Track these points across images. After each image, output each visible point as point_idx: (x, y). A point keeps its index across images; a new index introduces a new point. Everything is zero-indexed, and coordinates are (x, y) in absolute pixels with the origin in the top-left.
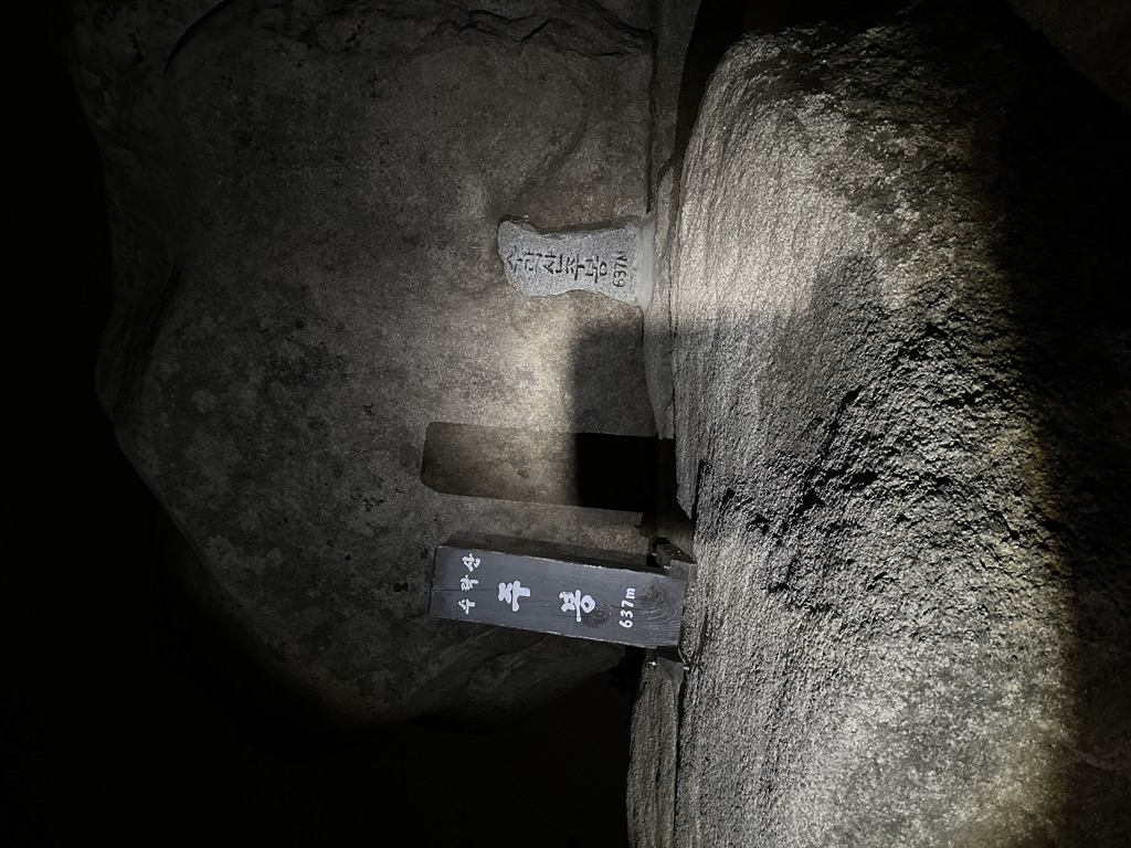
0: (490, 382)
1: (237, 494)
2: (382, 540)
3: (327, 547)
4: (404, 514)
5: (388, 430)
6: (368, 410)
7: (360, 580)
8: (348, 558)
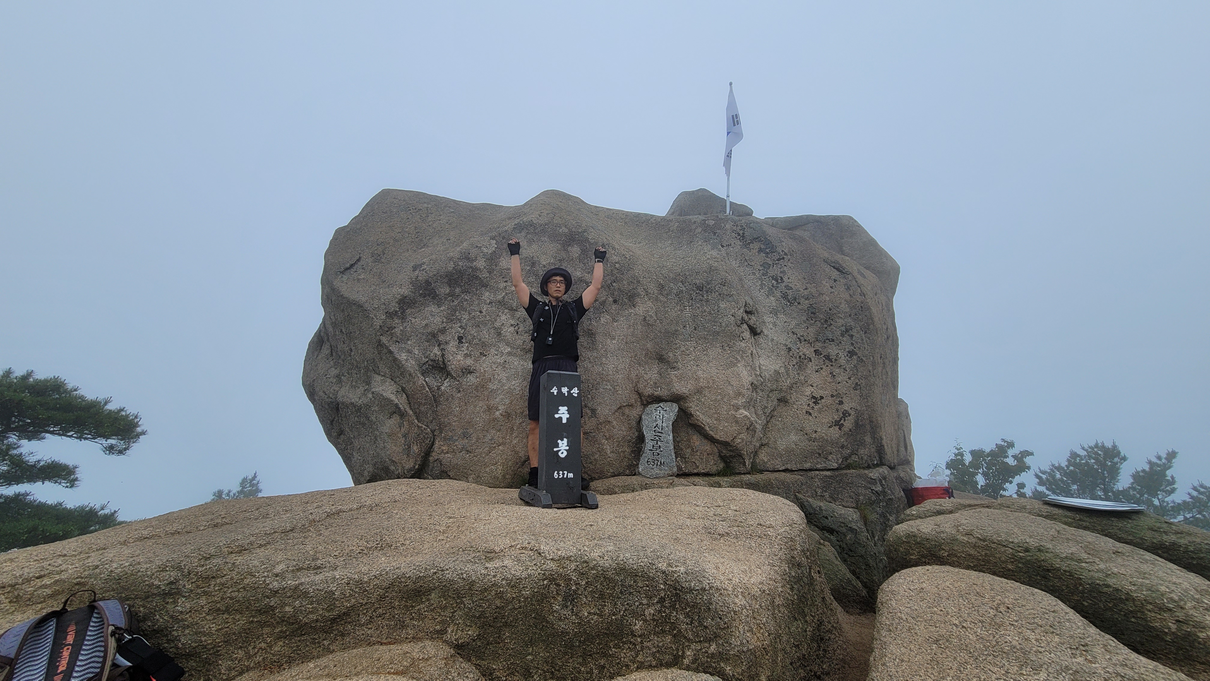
3: (488, 301)
7: (466, 317)
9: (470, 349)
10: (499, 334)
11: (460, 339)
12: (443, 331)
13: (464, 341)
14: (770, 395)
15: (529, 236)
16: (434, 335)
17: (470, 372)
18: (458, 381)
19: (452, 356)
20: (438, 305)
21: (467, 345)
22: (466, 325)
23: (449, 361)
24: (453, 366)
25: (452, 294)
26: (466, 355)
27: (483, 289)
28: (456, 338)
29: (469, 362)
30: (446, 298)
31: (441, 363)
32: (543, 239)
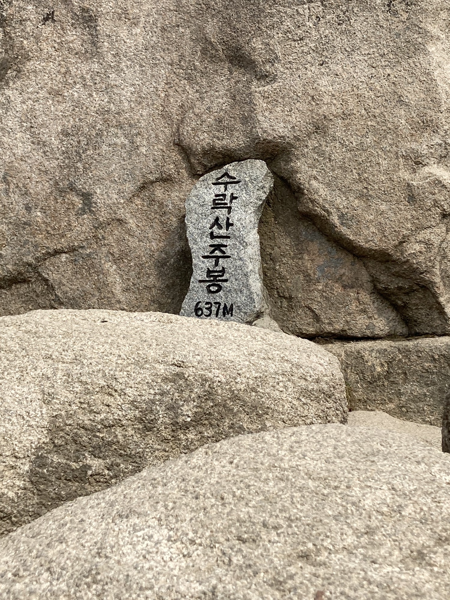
0: (80, 160)
5: (25, 42)
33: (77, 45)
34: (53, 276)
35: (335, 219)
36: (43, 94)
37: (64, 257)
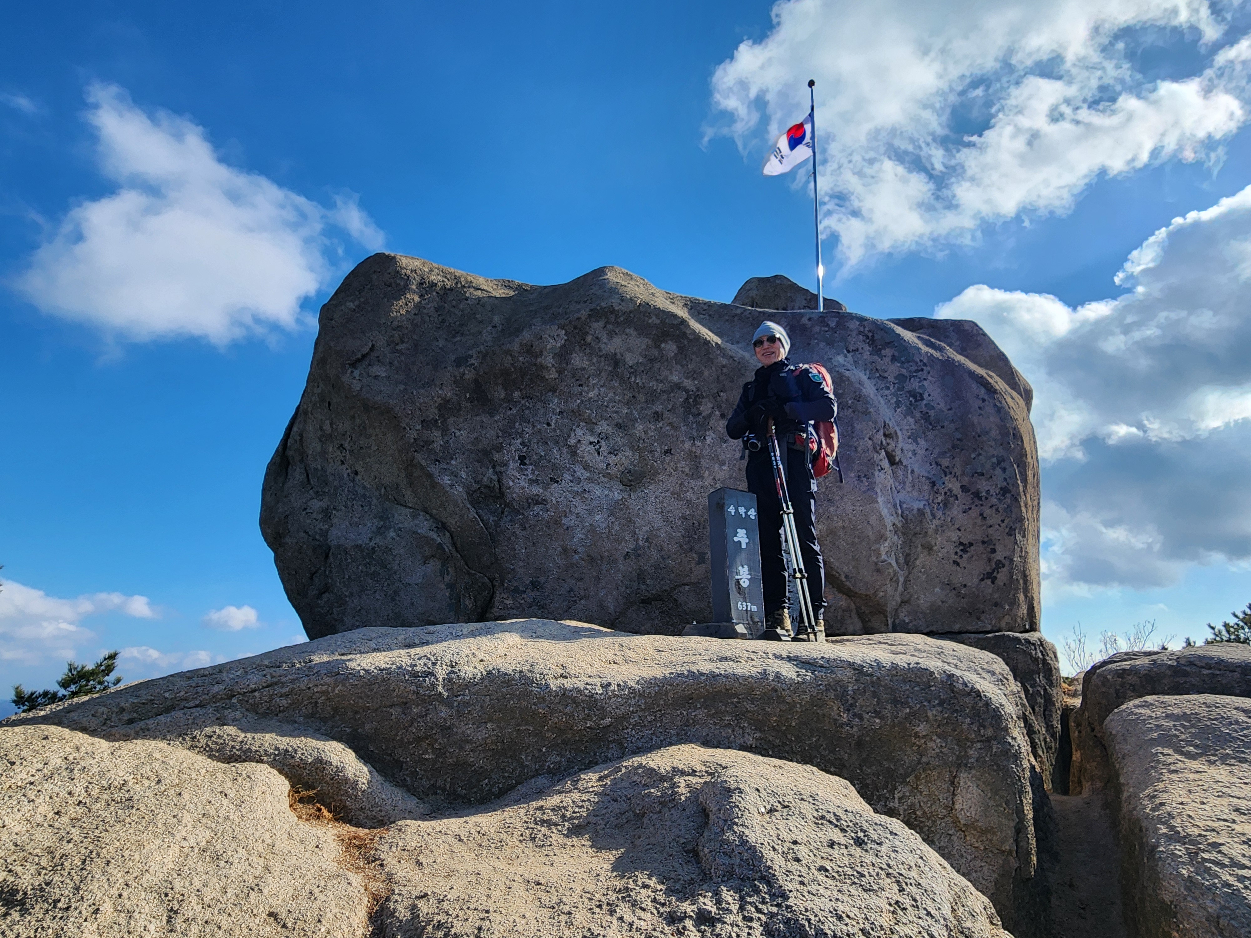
1: (601, 356)
2: (565, 450)
3: (558, 410)
4: (586, 468)
5: (655, 463)
6: (668, 452)
7: (529, 430)
8: (549, 424)
9: (536, 473)
10: (574, 454)
11: (522, 459)
12: (499, 448)
13: (527, 461)
14: (914, 539)
15: (610, 327)
16: (486, 453)
17: (537, 503)
18: (523, 514)
19: (513, 481)
20: (490, 414)
21: (531, 467)
22: (530, 441)
23: (509, 488)
24: (514, 495)
25: (509, 400)
26: (532, 482)
27: (550, 394)
28: (517, 458)
29: (536, 490)
30: (500, 405)
31: (497, 491)
32: (628, 331)
33: (687, 470)
34: (681, 599)
35: (843, 578)
36: (668, 494)
37: (687, 588)
